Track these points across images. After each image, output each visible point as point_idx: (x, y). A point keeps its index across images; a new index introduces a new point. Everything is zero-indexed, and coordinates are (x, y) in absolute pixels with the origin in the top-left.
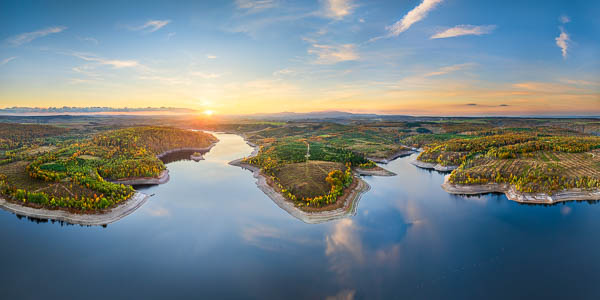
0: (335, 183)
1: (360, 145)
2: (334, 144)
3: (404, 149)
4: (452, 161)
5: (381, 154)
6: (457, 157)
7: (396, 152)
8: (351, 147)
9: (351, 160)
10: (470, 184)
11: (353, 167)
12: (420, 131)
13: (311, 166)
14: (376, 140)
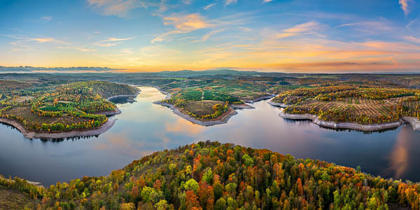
0: (217, 110)
1: (237, 92)
2: (220, 91)
3: (266, 95)
4: (292, 101)
5: (249, 97)
6: (296, 99)
7: (259, 96)
8: (231, 94)
9: (229, 100)
10: (294, 113)
11: (230, 104)
12: (281, 84)
13: (205, 103)
14: (249, 89)
